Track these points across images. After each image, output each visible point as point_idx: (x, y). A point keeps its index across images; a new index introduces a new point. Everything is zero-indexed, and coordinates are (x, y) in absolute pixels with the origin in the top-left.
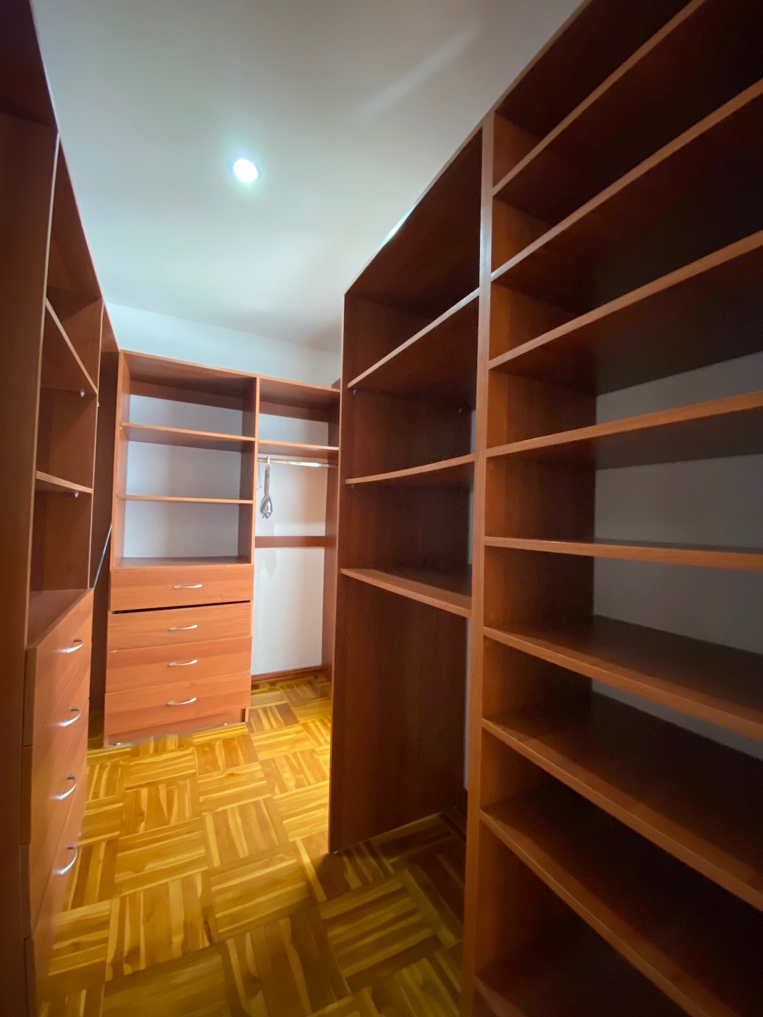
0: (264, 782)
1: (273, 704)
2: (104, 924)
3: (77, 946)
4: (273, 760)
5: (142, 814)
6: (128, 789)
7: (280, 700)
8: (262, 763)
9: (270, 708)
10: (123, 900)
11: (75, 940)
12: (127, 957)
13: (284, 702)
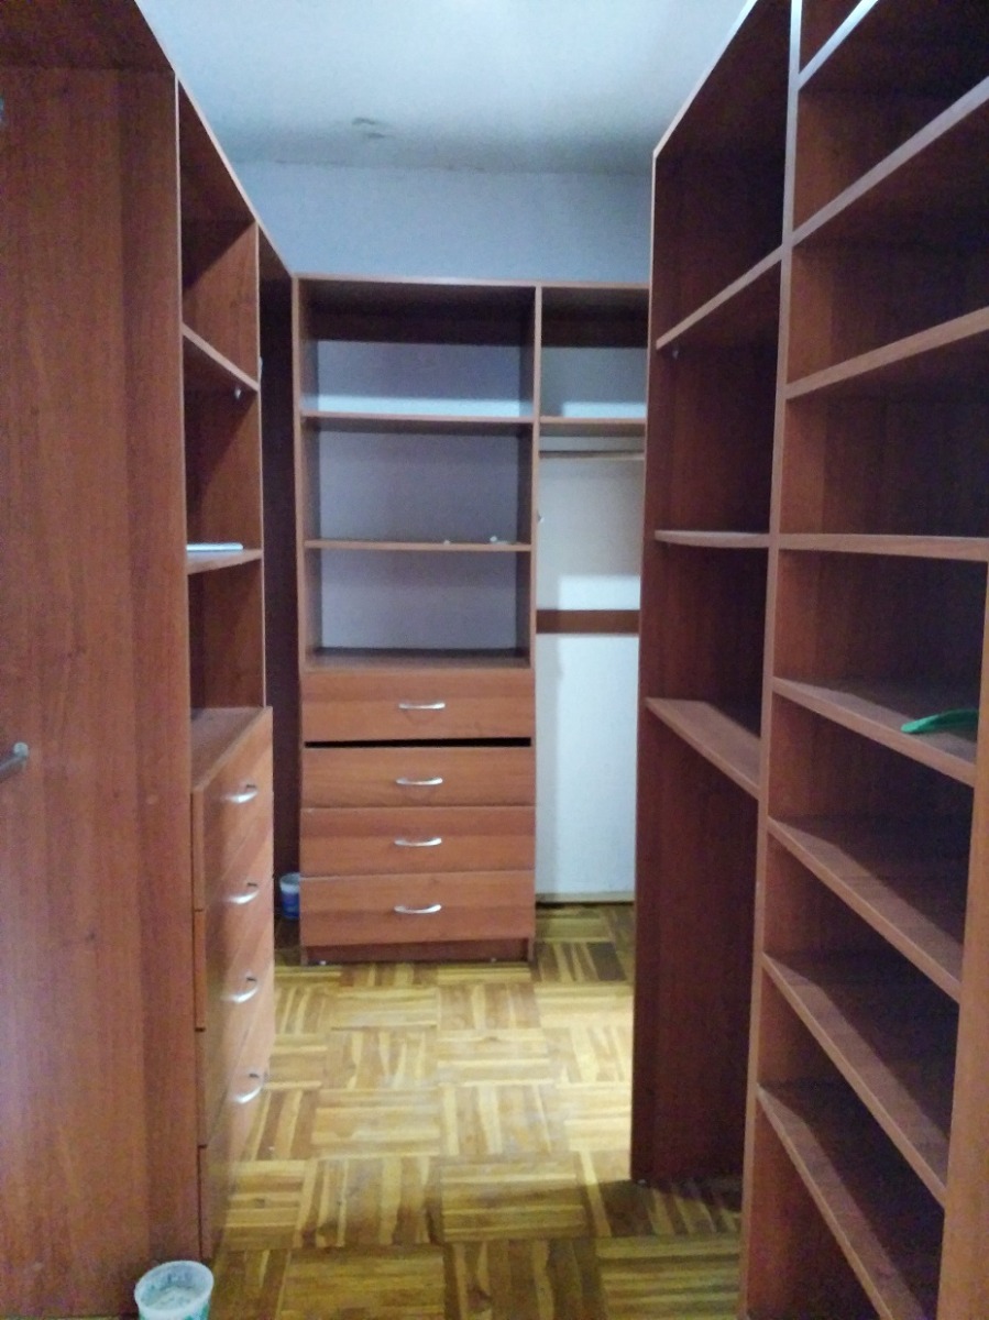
0: (546, 1061)
1: (583, 940)
2: (297, 1186)
3: (261, 1203)
4: (567, 1032)
5: (353, 1067)
6: (334, 1029)
7: (599, 935)
8: (546, 1032)
9: (578, 946)
10: (321, 1164)
11: (260, 1195)
12: (322, 1229)
13: (604, 939)
